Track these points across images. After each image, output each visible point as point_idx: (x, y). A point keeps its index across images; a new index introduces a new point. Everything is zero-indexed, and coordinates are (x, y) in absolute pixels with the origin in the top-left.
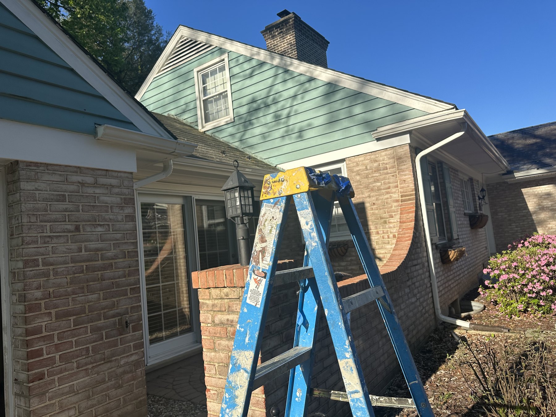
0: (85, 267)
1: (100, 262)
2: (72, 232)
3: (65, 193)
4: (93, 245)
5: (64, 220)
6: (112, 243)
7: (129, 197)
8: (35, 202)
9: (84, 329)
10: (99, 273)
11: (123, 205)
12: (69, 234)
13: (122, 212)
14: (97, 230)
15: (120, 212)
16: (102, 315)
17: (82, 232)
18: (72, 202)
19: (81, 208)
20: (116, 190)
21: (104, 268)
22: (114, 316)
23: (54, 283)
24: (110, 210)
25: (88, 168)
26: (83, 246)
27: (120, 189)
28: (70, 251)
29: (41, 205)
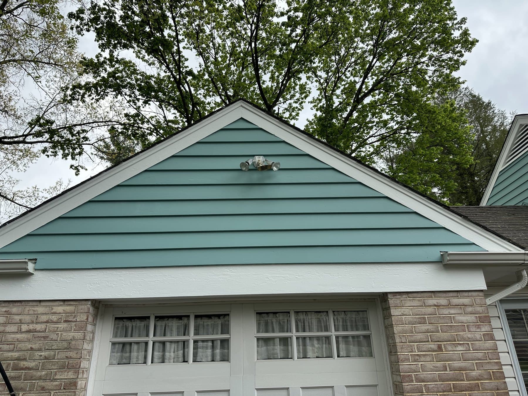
0: (452, 385)
2: (436, 351)
3: (425, 316)
4: (457, 364)
5: (427, 340)
6: (474, 362)
7: (484, 315)
8: (403, 325)
10: (467, 392)
11: (479, 323)
12: (434, 353)
13: (479, 330)
14: (458, 349)
15: (477, 330)
17: (444, 352)
18: (431, 324)
19: (440, 328)
20: (470, 309)
21: (471, 388)
24: (466, 329)
25: (440, 291)
26: (447, 365)
27: (474, 308)
28: (436, 369)
29: (407, 327)
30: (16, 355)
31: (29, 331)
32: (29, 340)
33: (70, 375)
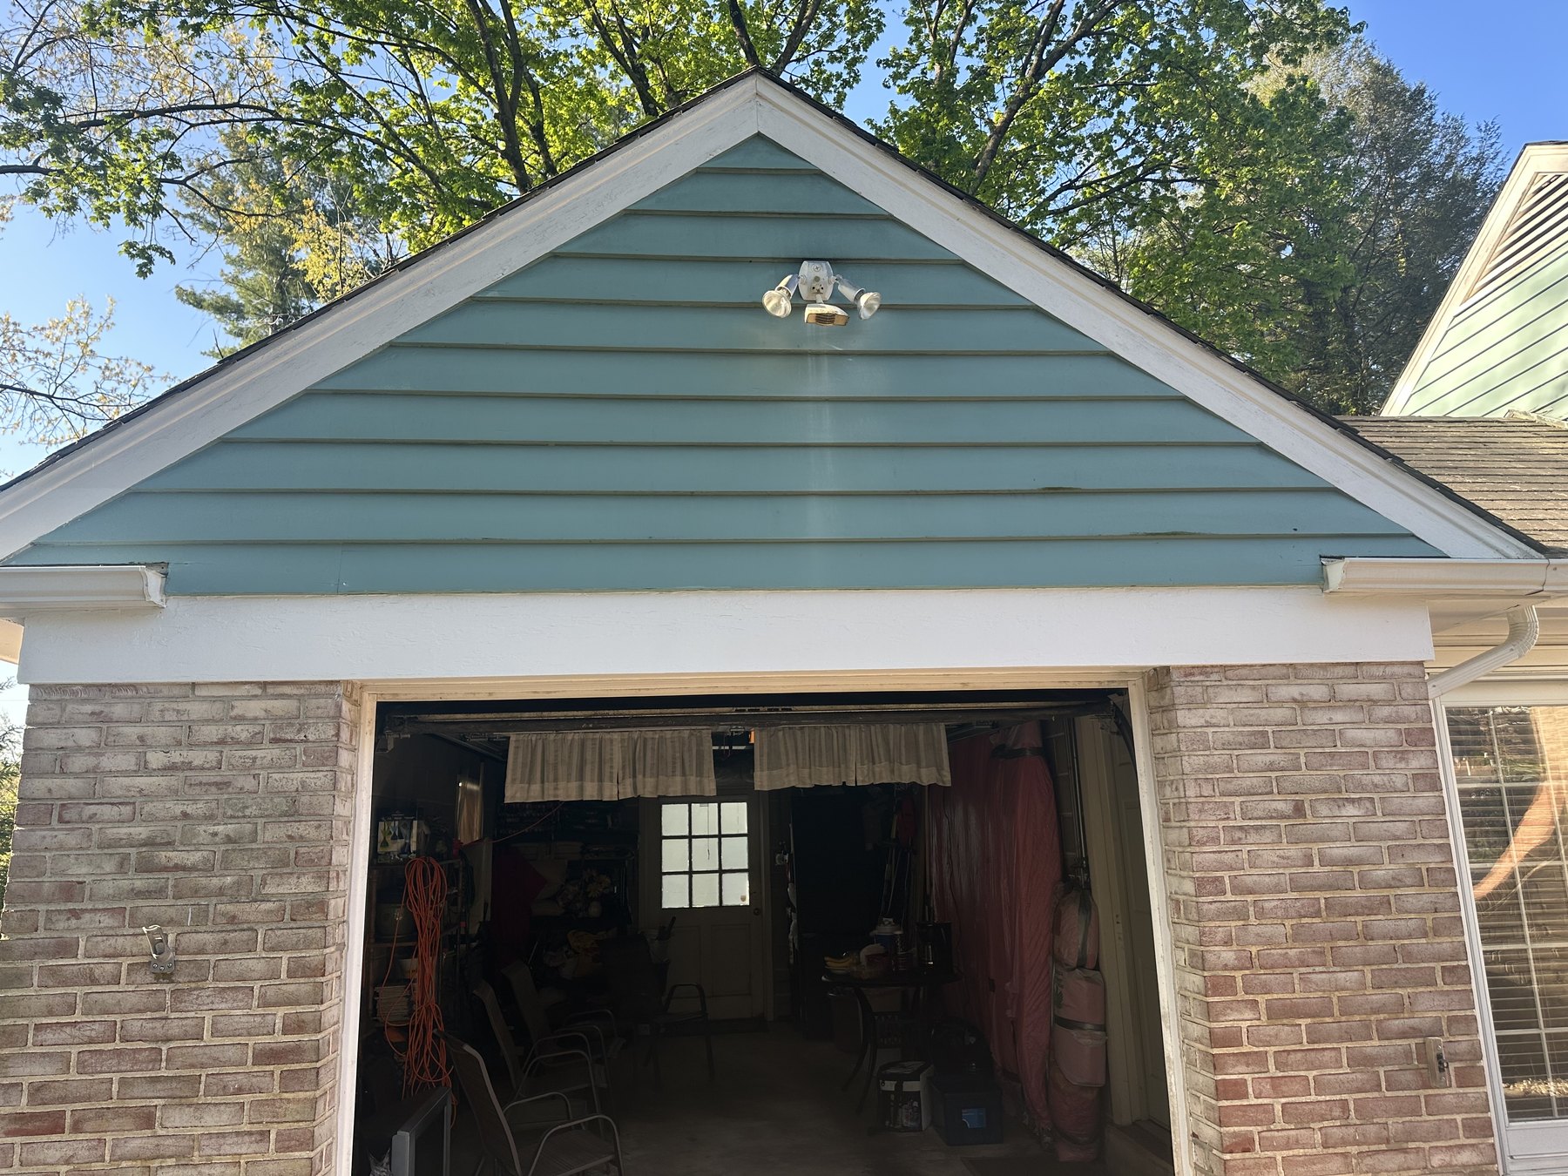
0: (1323, 901)
1: (1358, 893)
2: (1289, 817)
3: (1267, 728)
4: (1338, 850)
5: (1268, 789)
6: (1384, 844)
7: (1420, 725)
8: (1207, 753)
9: (1333, 1054)
10: (1359, 919)
11: (1406, 747)
12: (1283, 824)
13: (1403, 765)
14: (1344, 813)
15: (1398, 766)
16: (1374, 1027)
17: (1310, 820)
18: (1282, 748)
19: (1303, 760)
20: (1385, 711)
21: (1369, 909)
22: (1403, 1035)
23: (1258, 935)
24: (1372, 763)
25: (1312, 665)
26: (1315, 852)
27: (1395, 709)
28: (1286, 861)
29: (1219, 757)
30: (141, 831)
31: (171, 768)
32: (174, 793)
33: (307, 885)
